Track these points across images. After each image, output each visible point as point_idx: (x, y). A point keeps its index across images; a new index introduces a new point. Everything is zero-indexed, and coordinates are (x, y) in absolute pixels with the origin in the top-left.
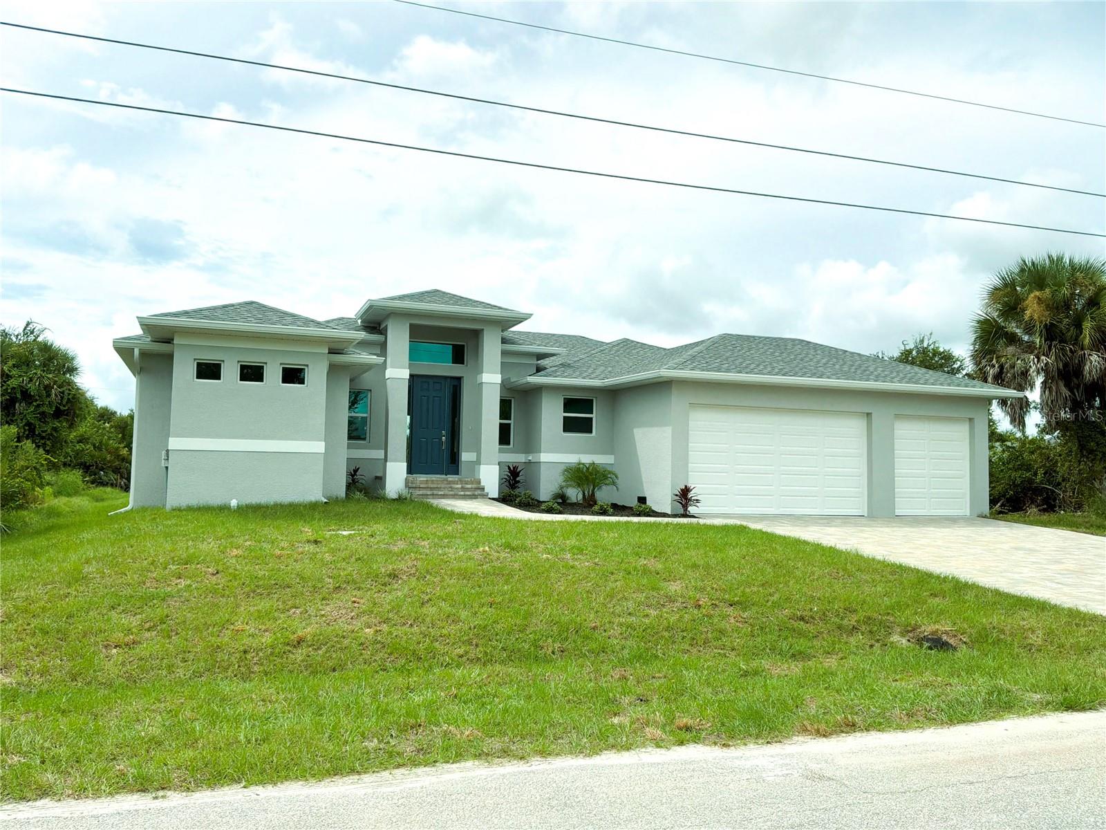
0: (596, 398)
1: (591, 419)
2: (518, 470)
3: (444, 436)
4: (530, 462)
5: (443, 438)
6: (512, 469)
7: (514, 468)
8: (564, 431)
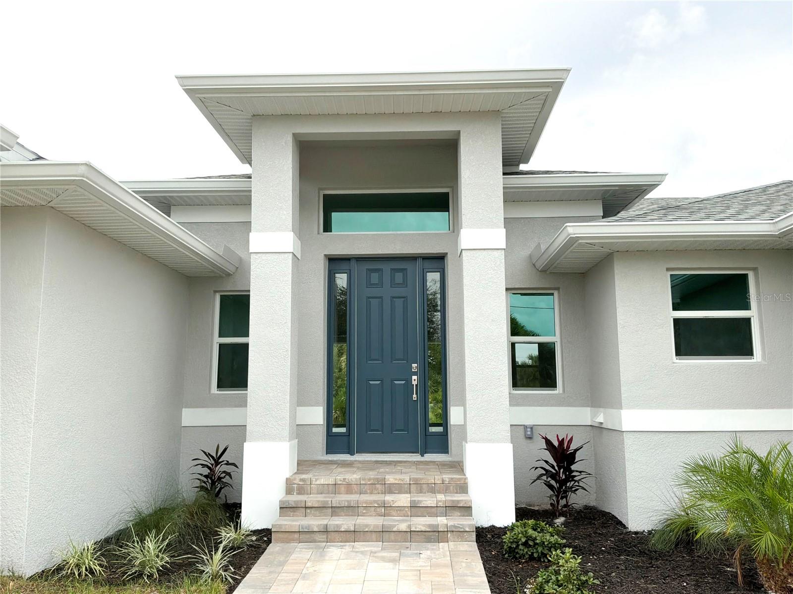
0: (755, 270)
1: (747, 321)
2: (573, 447)
3: (415, 374)
4: (599, 428)
5: (414, 377)
6: (556, 444)
7: (561, 442)
8: (679, 353)
